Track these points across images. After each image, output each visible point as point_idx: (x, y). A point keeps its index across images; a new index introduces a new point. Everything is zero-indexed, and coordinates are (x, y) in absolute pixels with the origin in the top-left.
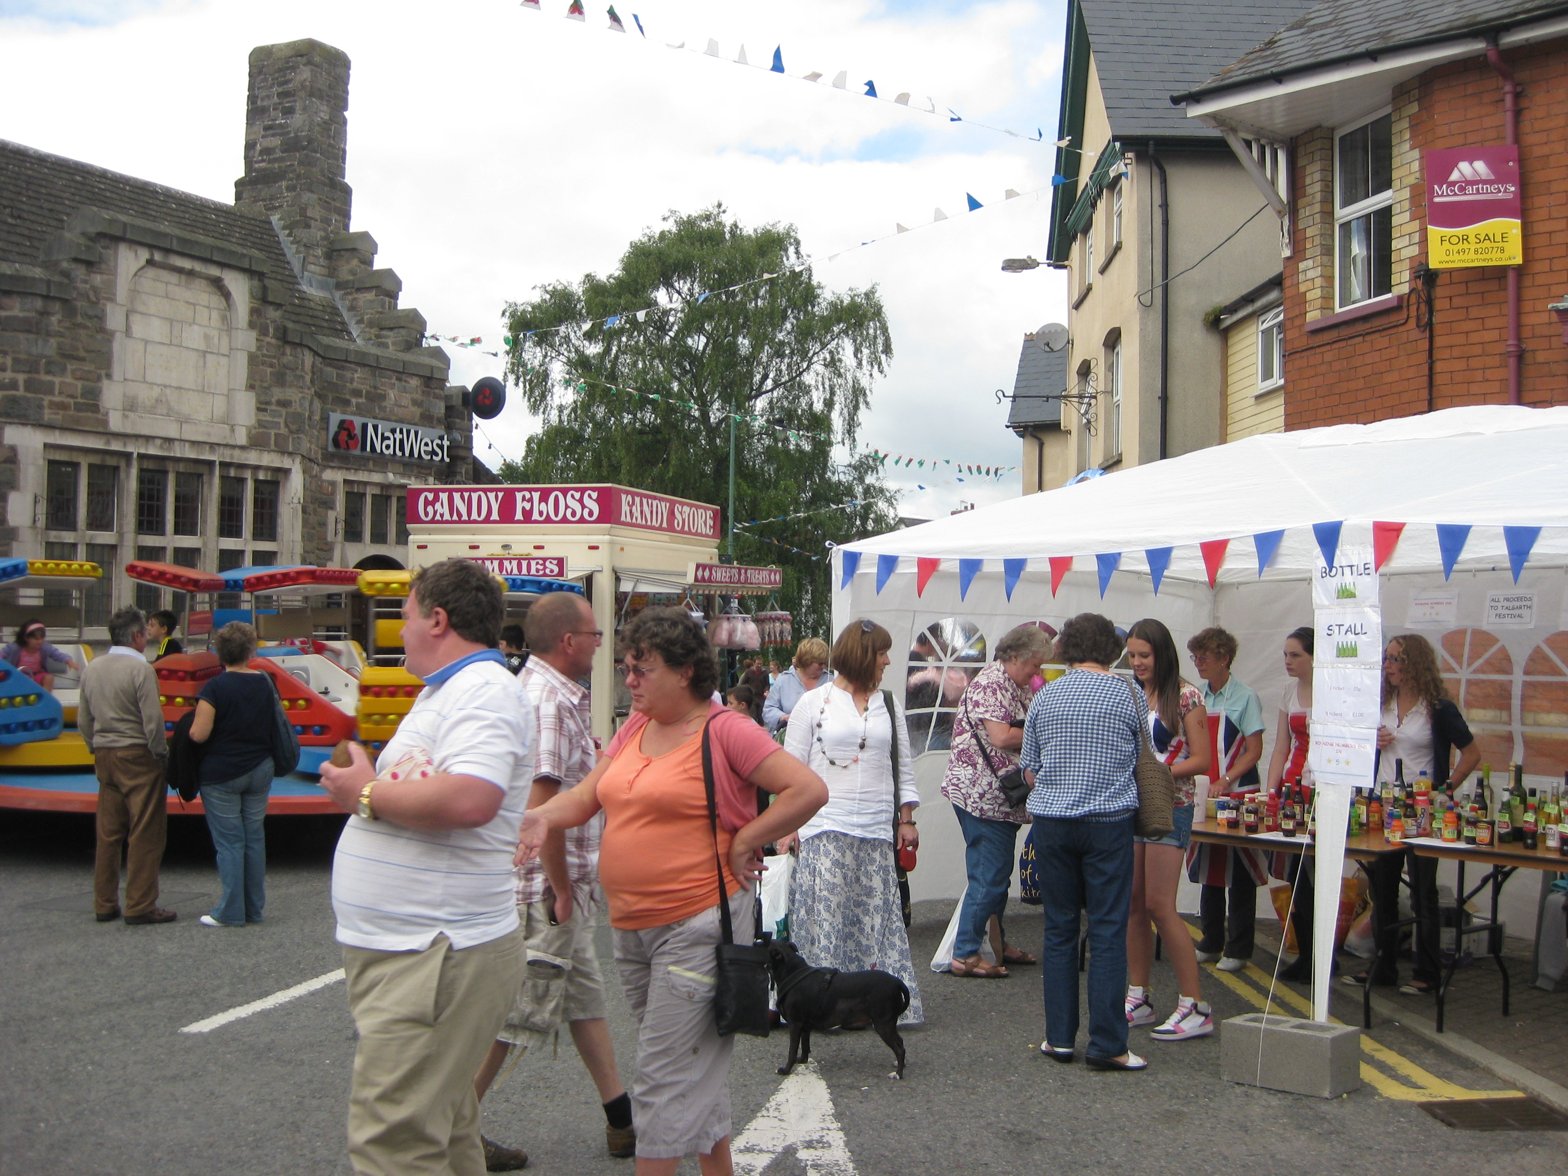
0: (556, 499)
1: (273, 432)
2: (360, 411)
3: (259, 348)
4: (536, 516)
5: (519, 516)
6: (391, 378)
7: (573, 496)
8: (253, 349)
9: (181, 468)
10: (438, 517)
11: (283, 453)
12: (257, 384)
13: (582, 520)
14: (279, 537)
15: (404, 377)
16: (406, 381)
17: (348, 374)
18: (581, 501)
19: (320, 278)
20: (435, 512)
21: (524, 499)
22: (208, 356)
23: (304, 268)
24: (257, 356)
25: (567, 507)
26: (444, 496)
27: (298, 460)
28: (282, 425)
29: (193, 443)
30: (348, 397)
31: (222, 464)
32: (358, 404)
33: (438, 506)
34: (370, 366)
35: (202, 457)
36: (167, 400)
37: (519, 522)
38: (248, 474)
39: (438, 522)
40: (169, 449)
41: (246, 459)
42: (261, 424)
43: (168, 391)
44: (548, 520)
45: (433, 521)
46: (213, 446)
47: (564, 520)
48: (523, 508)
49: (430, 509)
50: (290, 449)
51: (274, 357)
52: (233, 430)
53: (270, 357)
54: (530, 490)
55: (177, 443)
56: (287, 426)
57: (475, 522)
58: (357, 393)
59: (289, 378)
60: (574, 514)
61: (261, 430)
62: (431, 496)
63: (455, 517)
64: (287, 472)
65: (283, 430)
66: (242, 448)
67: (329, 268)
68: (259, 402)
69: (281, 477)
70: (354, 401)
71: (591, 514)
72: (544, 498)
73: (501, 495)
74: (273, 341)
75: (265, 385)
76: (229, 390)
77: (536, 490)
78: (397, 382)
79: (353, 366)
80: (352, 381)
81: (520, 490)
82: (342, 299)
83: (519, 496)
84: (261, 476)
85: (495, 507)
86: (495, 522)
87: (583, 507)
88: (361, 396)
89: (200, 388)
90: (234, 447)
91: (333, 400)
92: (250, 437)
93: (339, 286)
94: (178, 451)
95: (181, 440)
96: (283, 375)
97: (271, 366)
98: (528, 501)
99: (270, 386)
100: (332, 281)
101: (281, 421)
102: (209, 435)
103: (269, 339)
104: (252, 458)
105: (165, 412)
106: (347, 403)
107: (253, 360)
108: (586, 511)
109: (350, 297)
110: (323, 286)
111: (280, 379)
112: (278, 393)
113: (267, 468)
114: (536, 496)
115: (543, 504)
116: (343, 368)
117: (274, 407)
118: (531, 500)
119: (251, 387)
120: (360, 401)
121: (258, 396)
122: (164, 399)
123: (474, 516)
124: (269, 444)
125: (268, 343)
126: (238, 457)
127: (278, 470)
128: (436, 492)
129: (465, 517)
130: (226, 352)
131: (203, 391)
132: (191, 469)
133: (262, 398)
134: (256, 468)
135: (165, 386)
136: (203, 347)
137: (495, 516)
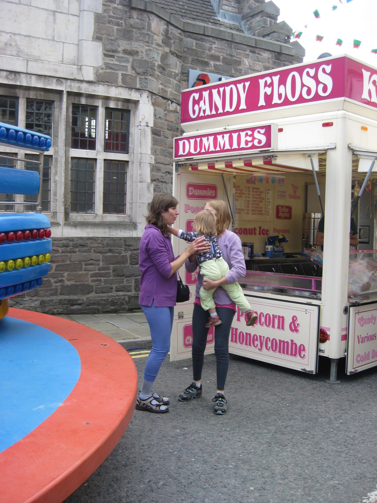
0: (294, 79)
1: (120, 73)
2: (217, 70)
3: (105, 11)
4: (276, 100)
5: (262, 102)
6: (246, 51)
7: (308, 74)
8: (100, 10)
9: (32, 95)
10: (202, 114)
11: (131, 88)
12: (104, 37)
13: (317, 97)
14: (130, 150)
15: (257, 51)
16: (258, 54)
17: (207, 45)
18: (315, 77)
19: (231, 14)
20: (200, 109)
21: (266, 84)
22: (57, 14)
23: (219, 7)
24: (104, 17)
25: (303, 85)
26: (206, 94)
27: (145, 95)
28: (129, 68)
29: (40, 76)
30: (206, 60)
31: (69, 93)
32: (215, 66)
33: (202, 103)
34: (228, 41)
35: (49, 87)
36: (16, 45)
37: (262, 108)
38: (99, 103)
39: (203, 118)
40: (16, 81)
41: (94, 91)
42: (107, 66)
43: (17, 38)
44: (287, 102)
45: (199, 118)
46: (59, 79)
47: (301, 100)
48: (266, 93)
49: (196, 107)
50: (138, 86)
51: (121, 19)
52: (80, 69)
53: (117, 18)
54: (270, 75)
55: (22, 75)
56: (133, 69)
57: (228, 113)
58: (216, 58)
59: (135, 33)
60: (309, 92)
61: (108, 71)
62: (197, 96)
63: (214, 112)
64: (136, 103)
65: (130, 72)
66: (89, 82)
67: (238, 8)
68: (105, 49)
69: (131, 107)
70: (212, 63)
71: (325, 89)
72: (282, 82)
73: (247, 84)
74: (120, 7)
75: (112, 38)
76: (79, 40)
77: (275, 74)
78: (250, 54)
79: (211, 39)
80: (210, 49)
81: (262, 77)
82: (245, 25)
83: (262, 82)
84: (112, 105)
85: (243, 96)
86: (243, 111)
87: (318, 82)
88: (219, 60)
89: (50, 38)
90: (82, 81)
91: (193, 60)
92: (97, 74)
93: (243, 18)
94: (24, 82)
95: (27, 74)
96: (130, 32)
97: (118, 24)
98: (269, 86)
99: (117, 39)
100: (240, 16)
101: (129, 65)
102: (56, 71)
103: (116, 5)
104: (100, 90)
105: (14, 53)
106: (207, 64)
107: (98, 18)
108: (321, 86)
109: (249, 23)
110: (233, 18)
111: (127, 34)
112: (123, 45)
113: (117, 100)
114: (276, 79)
115: (282, 87)
116: (202, 40)
117: (121, 55)
118: (271, 85)
119: (97, 38)
120: (218, 63)
121: (104, 45)
122: (13, 44)
123: (227, 109)
124: (116, 82)
125: (114, 8)
126: (85, 89)
127: (128, 101)
128: (200, 91)
129: (221, 111)
130: (77, 13)
131: (53, 40)
132: (41, 96)
133: (109, 47)
134: (107, 98)
135: (15, 34)
136: (53, 7)
137: (243, 106)
